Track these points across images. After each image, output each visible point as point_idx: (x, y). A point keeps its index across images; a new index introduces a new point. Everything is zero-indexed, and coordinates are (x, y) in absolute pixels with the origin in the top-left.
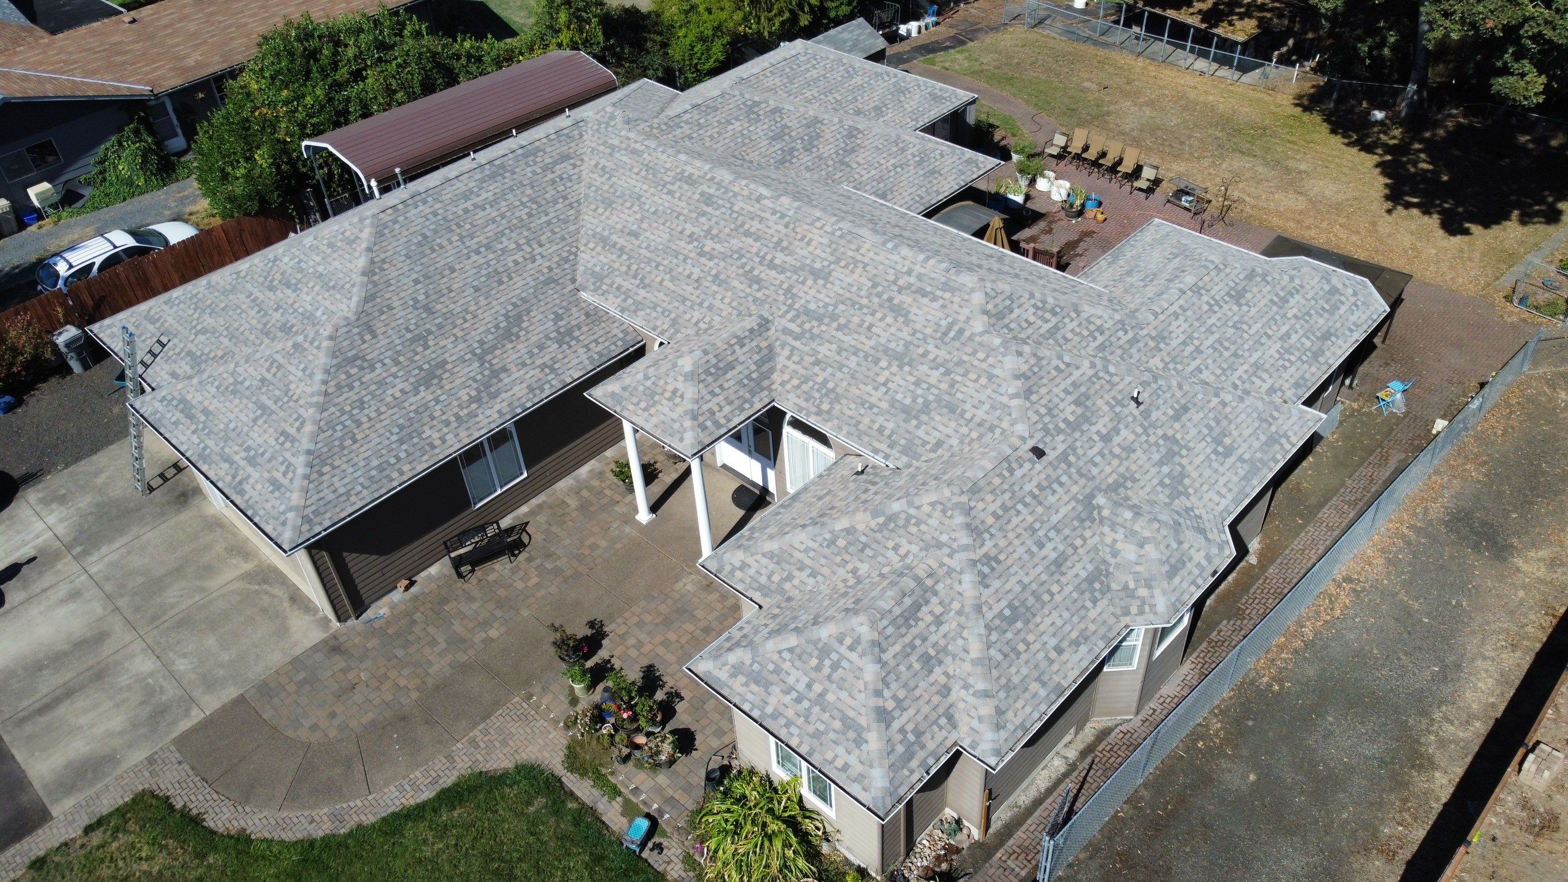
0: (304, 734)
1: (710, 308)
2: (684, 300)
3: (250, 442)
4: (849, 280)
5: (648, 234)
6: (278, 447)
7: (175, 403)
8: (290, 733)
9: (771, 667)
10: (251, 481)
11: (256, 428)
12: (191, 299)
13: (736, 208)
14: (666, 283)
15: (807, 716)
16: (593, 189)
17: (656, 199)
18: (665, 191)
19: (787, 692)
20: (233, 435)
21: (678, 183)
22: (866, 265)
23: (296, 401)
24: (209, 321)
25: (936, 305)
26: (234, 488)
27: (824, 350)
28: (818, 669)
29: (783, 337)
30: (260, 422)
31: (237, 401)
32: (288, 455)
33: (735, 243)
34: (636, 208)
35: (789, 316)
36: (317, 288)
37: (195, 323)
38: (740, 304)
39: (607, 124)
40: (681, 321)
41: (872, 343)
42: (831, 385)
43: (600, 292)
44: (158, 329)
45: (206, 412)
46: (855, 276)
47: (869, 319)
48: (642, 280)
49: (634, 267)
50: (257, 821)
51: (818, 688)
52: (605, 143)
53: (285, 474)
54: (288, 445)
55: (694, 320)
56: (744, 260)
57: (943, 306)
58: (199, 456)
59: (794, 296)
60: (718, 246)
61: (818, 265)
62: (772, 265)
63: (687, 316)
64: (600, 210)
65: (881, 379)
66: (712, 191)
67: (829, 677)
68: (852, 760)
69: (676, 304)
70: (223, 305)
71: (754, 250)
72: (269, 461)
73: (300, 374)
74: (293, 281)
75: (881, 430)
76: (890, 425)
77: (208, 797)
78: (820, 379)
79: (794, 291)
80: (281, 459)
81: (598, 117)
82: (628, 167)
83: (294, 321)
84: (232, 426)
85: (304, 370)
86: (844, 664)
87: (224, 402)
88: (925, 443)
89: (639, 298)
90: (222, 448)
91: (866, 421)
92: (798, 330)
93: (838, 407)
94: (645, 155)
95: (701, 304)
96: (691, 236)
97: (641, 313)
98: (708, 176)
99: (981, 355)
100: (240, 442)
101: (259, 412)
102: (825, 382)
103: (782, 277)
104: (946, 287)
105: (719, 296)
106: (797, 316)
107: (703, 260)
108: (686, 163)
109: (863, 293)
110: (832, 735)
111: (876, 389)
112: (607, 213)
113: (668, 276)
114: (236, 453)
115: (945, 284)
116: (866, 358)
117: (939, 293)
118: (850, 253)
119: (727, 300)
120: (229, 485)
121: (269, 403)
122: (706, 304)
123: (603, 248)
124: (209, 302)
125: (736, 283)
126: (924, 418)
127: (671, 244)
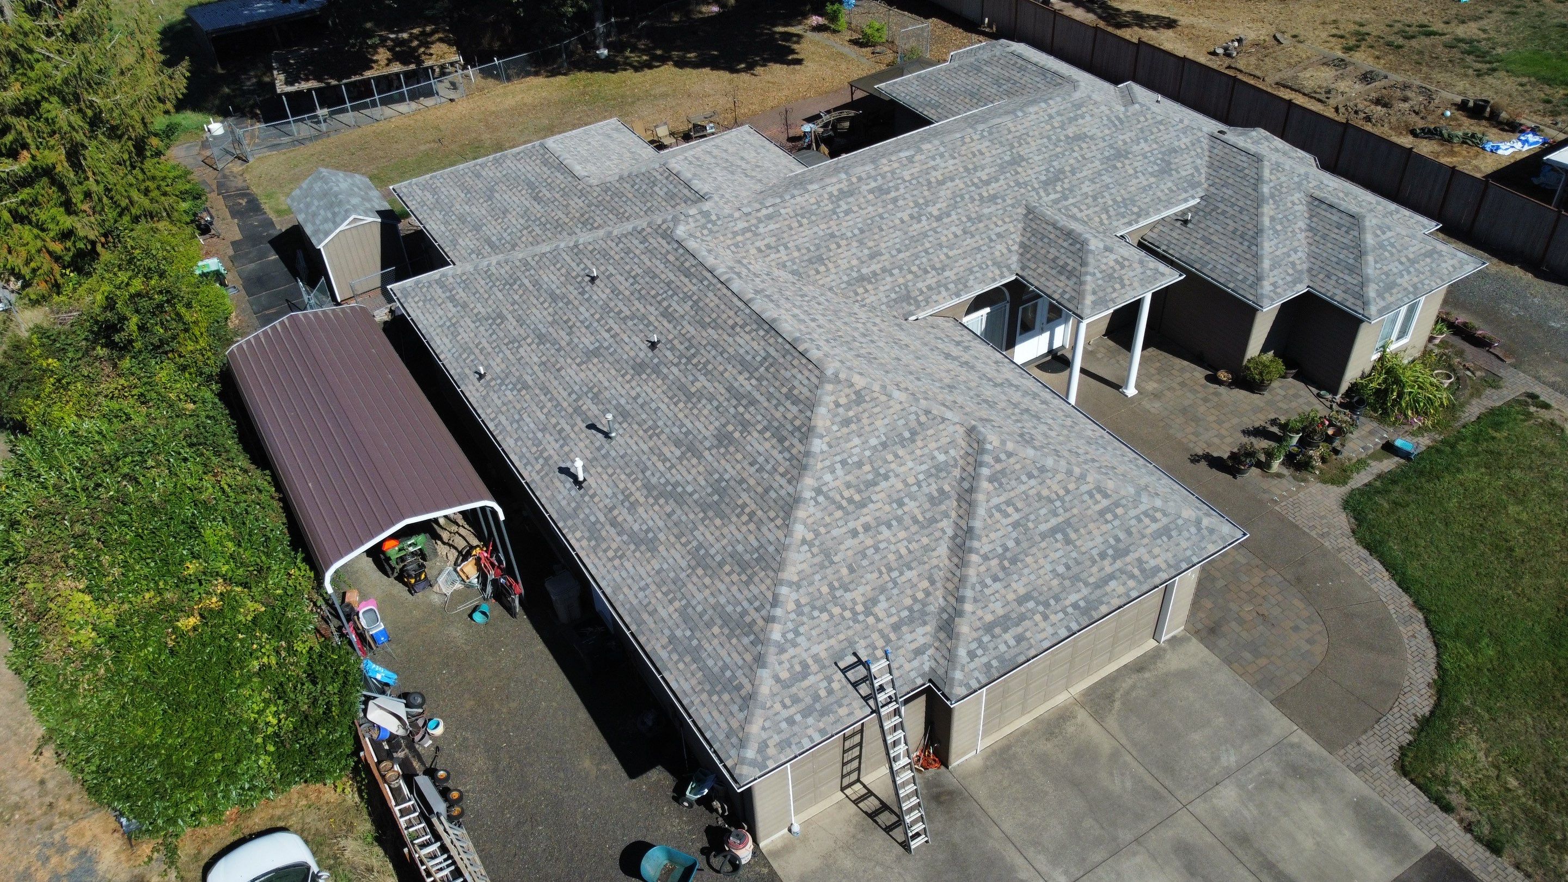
0: (1319, 650)
1: (999, 235)
2: (979, 249)
3: (1095, 552)
4: (1034, 148)
5: (883, 245)
6: (1116, 523)
7: (986, 639)
8: (1319, 659)
9: (1383, 277)
10: (1146, 557)
11: (1078, 543)
12: (800, 614)
13: (907, 178)
14: (951, 254)
15: (1419, 272)
16: (789, 264)
17: (844, 224)
18: (841, 215)
19: (1402, 276)
20: (1076, 569)
21: (841, 203)
22: (1027, 134)
23: (1068, 492)
24: (858, 595)
25: (1088, 118)
26: (1146, 578)
27: (1087, 188)
28: (1392, 254)
29: (1060, 206)
30: (1073, 536)
31: (1029, 560)
32: (1133, 513)
33: (945, 193)
34: (843, 243)
35: (1042, 194)
36: (901, 452)
37: (848, 614)
38: (1010, 216)
39: (710, 221)
40: (999, 259)
41: (1097, 163)
42: (1119, 199)
43: (923, 304)
44: (823, 667)
45: (1021, 600)
46: (1033, 143)
47: (1075, 155)
48: (934, 268)
49: (914, 269)
50: (1419, 676)
51: (1404, 260)
52: (735, 234)
53: (1155, 520)
54: (1119, 511)
55: (1005, 251)
56: (967, 196)
57: (1092, 116)
58: (1083, 614)
59: (1026, 184)
60: (938, 206)
61: (1007, 158)
62: (987, 183)
63: (997, 254)
64: (822, 269)
65: (1131, 172)
66: (873, 184)
67: (1399, 251)
68: (1451, 262)
69: (979, 256)
70: (845, 571)
71: (962, 186)
72: (1129, 533)
73: (1033, 482)
74: (870, 477)
75: (1170, 190)
76: (1170, 184)
77: (1398, 715)
78: (1110, 203)
79: (1021, 181)
80: (1133, 522)
81: (693, 225)
82: (785, 229)
83: (934, 486)
84: (1061, 569)
85: (1030, 476)
86: (1392, 240)
87: (1021, 575)
88: (1192, 175)
89: (954, 278)
90: (1086, 584)
91: (1159, 194)
92: (1058, 196)
93: (1139, 203)
94: (782, 211)
95: (991, 240)
96: (912, 217)
97: (971, 283)
98: (854, 180)
99: (1142, 119)
100: (1089, 563)
101: (1059, 536)
102: (1114, 200)
103: (1002, 182)
104: (1078, 106)
105: (992, 226)
106: (1045, 190)
107: (945, 220)
108: (823, 188)
109: (1051, 147)
110: (1434, 265)
111: (1137, 178)
112: (830, 265)
113: (945, 250)
114: (1102, 569)
115: (1074, 106)
116: (1106, 170)
117: (1079, 112)
118: (1010, 137)
119: (1000, 223)
120: (1140, 582)
121: (1054, 522)
122: (994, 237)
123: (870, 282)
124: (825, 589)
125: (986, 211)
126: (1173, 166)
127: (911, 234)
